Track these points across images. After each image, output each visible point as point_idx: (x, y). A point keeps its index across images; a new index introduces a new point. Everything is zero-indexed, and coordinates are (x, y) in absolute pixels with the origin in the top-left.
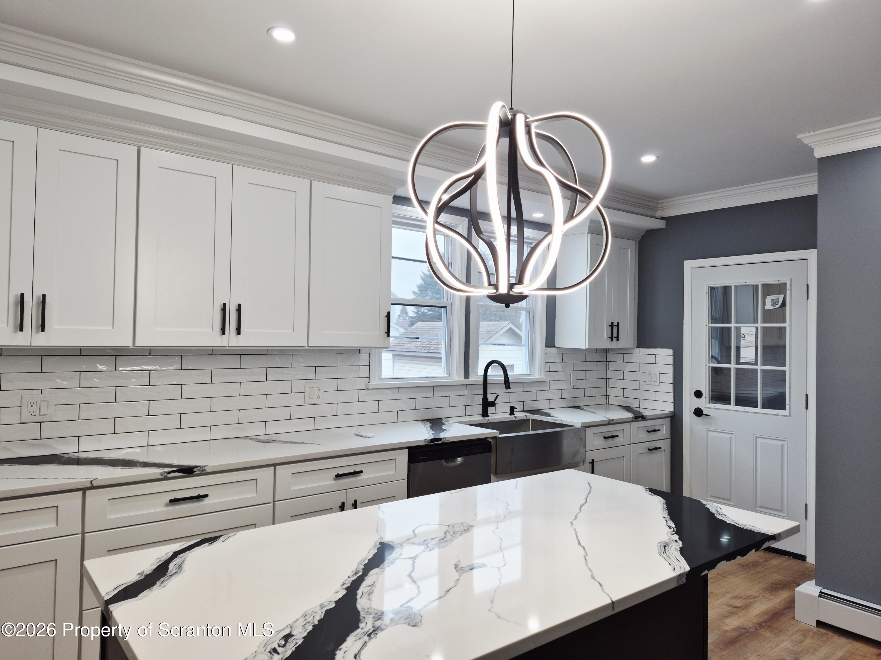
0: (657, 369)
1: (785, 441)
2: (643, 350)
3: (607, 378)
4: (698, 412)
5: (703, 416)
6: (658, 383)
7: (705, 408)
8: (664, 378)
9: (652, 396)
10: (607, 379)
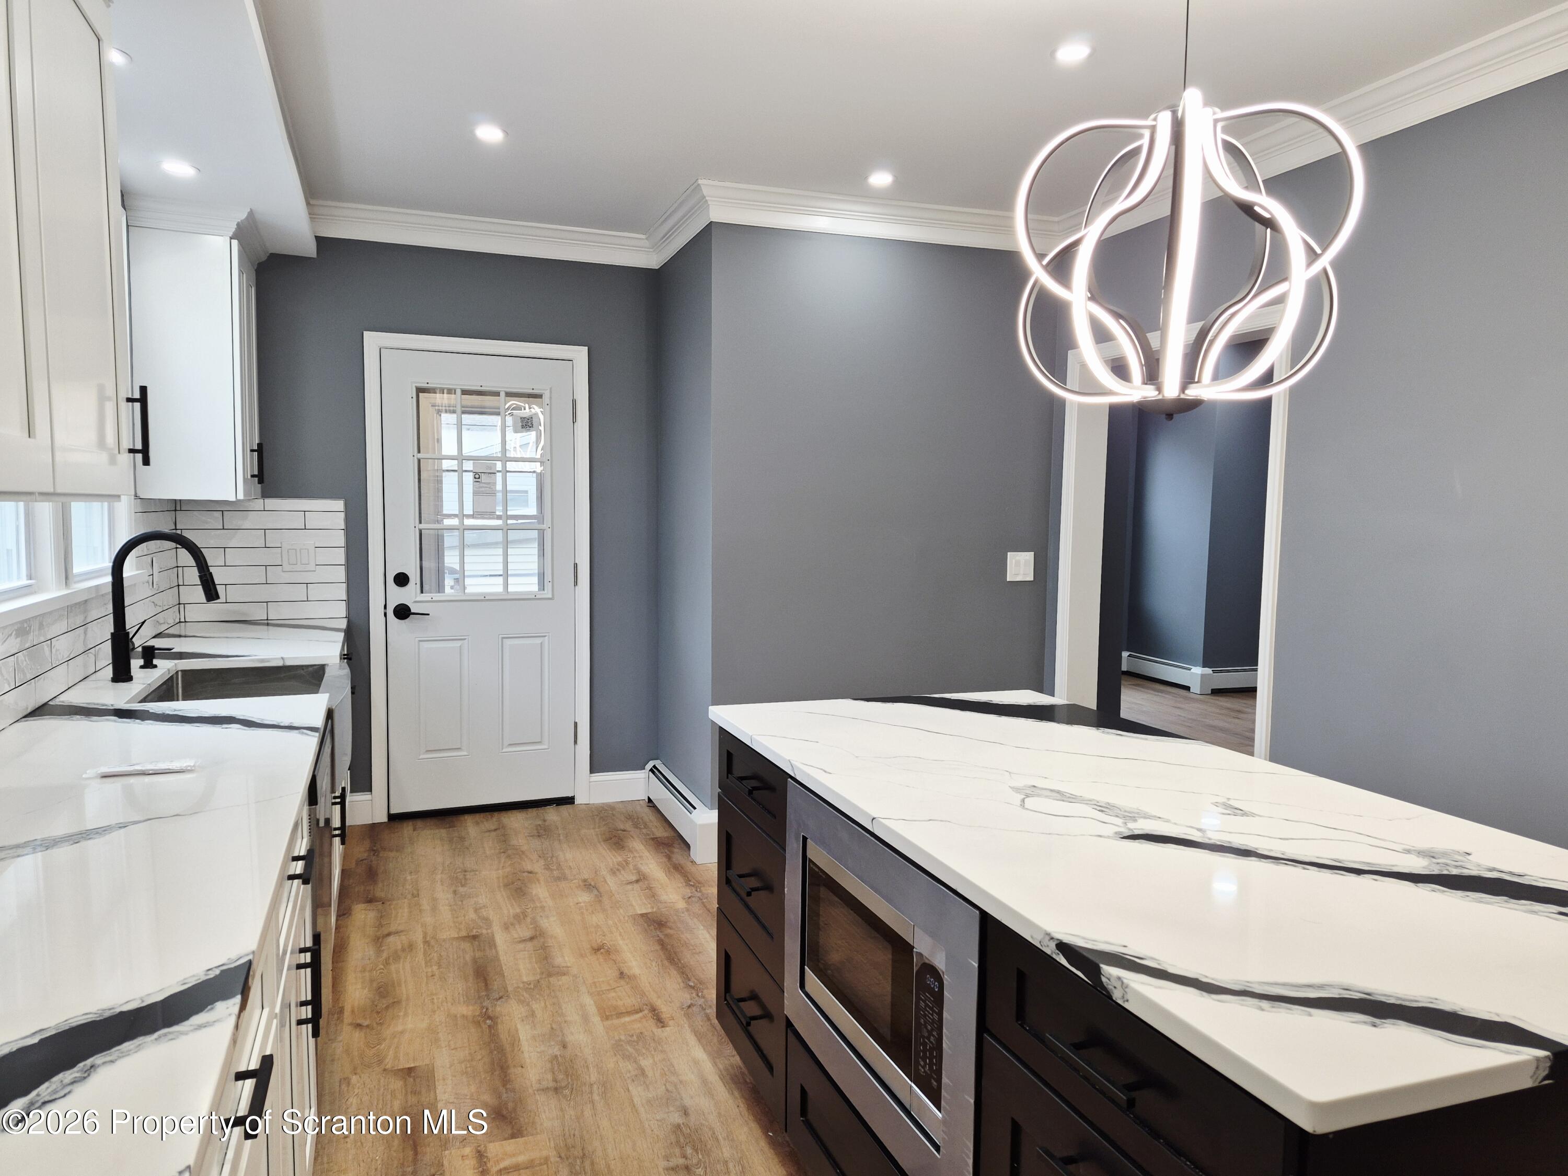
0: (309, 540)
1: (545, 636)
2: (272, 503)
3: (177, 567)
4: (403, 612)
5: (411, 616)
6: (312, 567)
7: (416, 602)
8: (324, 556)
9: (299, 592)
10: (180, 569)
